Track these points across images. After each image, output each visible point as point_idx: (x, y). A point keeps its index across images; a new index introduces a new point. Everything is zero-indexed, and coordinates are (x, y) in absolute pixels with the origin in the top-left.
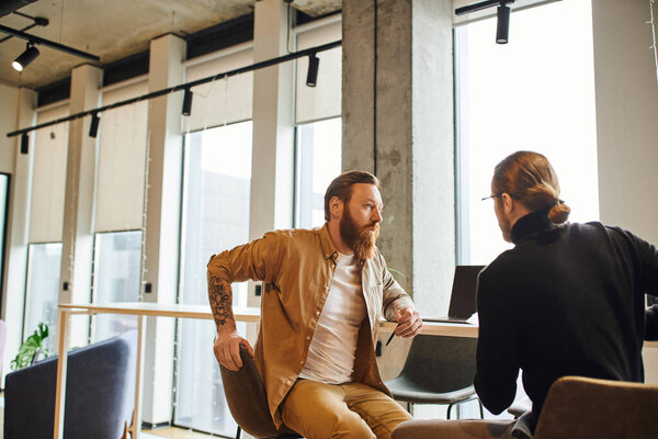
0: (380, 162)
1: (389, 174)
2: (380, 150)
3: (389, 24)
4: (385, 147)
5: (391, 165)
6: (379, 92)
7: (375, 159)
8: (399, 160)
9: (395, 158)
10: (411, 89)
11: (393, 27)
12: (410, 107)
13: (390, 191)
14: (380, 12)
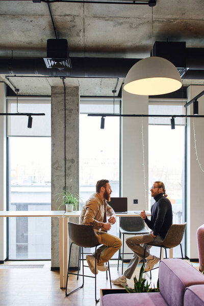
0: (67, 162)
1: (71, 166)
2: (67, 158)
3: (70, 117)
4: (69, 157)
5: (71, 164)
6: (66, 139)
7: (65, 161)
8: (74, 162)
9: (72, 161)
10: (78, 140)
11: (72, 118)
12: (78, 146)
13: (71, 172)
14: (67, 112)
